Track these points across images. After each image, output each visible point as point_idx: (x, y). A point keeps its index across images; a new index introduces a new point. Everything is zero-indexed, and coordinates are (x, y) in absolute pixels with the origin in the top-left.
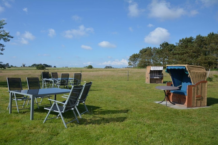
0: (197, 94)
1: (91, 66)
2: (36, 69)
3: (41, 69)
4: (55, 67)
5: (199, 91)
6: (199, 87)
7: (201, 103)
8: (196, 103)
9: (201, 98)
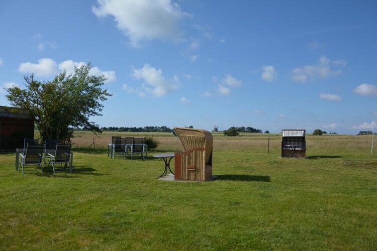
0: (189, 164)
1: (320, 130)
2: (223, 135)
3: (231, 136)
4: (267, 132)
5: (193, 161)
6: (193, 155)
8: (189, 175)
9: (196, 170)
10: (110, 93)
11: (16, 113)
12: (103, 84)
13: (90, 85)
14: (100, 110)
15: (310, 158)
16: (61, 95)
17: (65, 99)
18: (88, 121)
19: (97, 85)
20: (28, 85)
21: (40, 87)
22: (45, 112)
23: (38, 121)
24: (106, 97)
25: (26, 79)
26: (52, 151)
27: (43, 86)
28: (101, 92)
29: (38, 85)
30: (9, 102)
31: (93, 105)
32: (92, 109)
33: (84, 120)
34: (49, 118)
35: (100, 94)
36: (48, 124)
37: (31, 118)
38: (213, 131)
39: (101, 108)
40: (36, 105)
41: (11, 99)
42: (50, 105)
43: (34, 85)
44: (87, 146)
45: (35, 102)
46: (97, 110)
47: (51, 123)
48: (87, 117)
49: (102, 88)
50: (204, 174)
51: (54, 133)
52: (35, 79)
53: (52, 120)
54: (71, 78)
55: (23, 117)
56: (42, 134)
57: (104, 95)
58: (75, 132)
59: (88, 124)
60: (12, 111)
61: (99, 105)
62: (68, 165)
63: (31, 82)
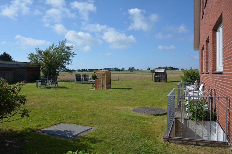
0: (100, 83)
4: (183, 69)
7: (102, 88)
8: (100, 88)
9: (103, 86)
10: (75, 54)
11: (32, 65)
12: (72, 49)
13: (66, 50)
14: (71, 62)
15: (169, 82)
16: (52, 55)
17: (54, 57)
18: (66, 67)
19: (69, 50)
20: (37, 52)
21: (43, 53)
22: (45, 64)
23: (42, 68)
24: (74, 55)
25: (36, 49)
26: (50, 80)
27: (44, 52)
28: (72, 53)
29: (41, 52)
30: (29, 60)
31: (68, 59)
32: (67, 61)
33: (64, 67)
34: (47, 67)
35: (71, 54)
36: (47, 69)
37: (39, 67)
38: (147, 70)
39: (72, 61)
40: (41, 61)
41: (30, 59)
42: (48, 61)
43: (40, 52)
44: (66, 79)
45: (40, 59)
46: (69, 62)
47: (48, 69)
48: (65, 65)
49: (72, 51)
50: (105, 87)
51: (50, 74)
52: (40, 49)
53: (48, 68)
54: (57, 47)
55: (35, 67)
56: (45, 74)
57: (72, 55)
58: (60, 73)
59: (66, 68)
60: (31, 64)
61: (71, 60)
62: (57, 86)
63: (38, 50)
